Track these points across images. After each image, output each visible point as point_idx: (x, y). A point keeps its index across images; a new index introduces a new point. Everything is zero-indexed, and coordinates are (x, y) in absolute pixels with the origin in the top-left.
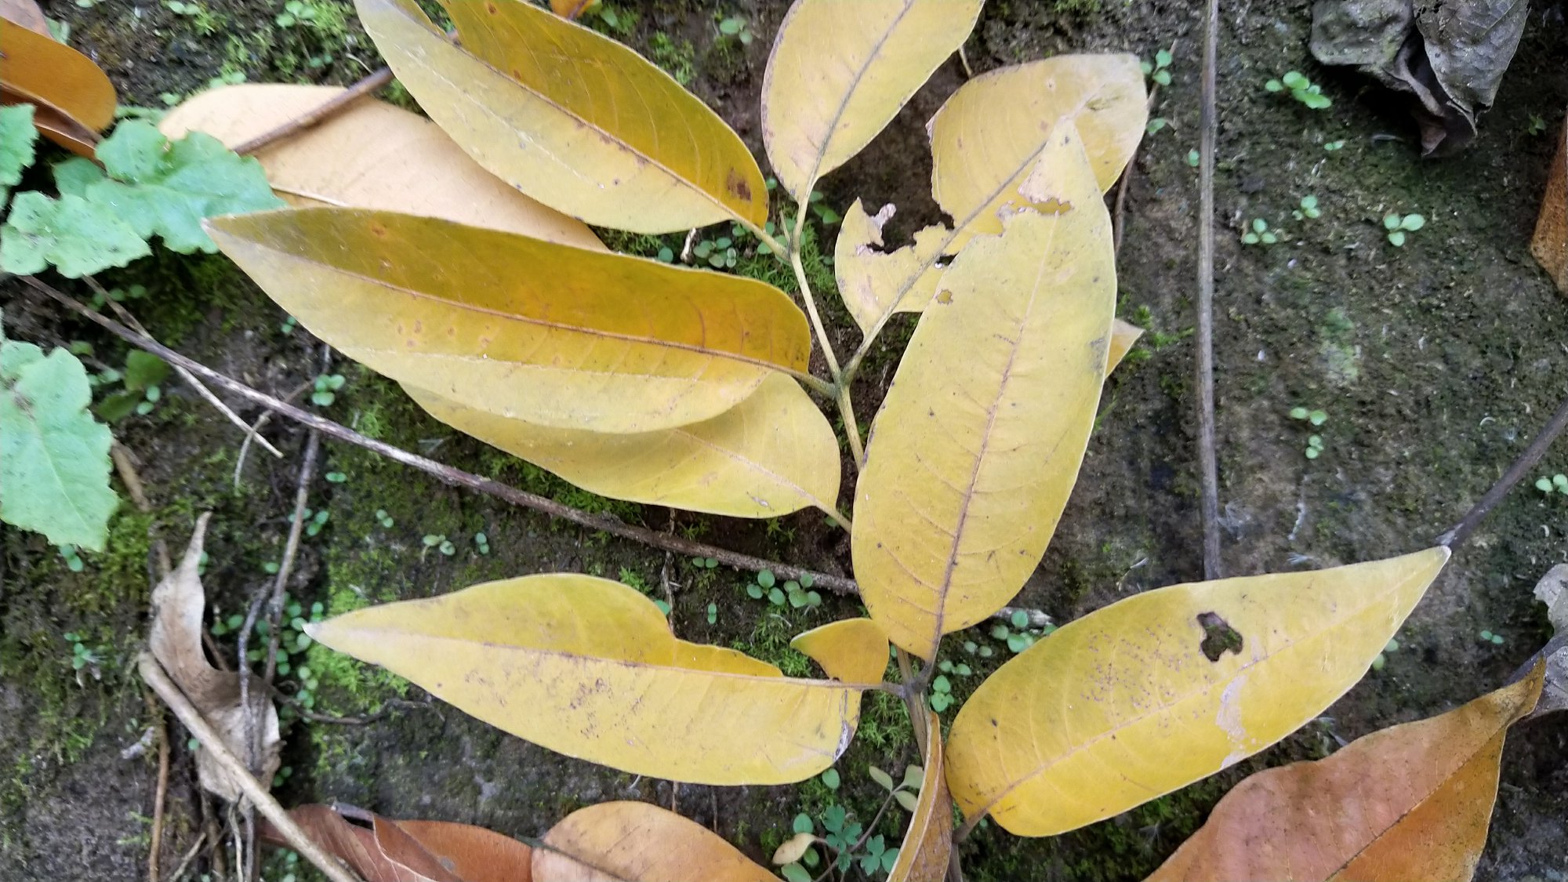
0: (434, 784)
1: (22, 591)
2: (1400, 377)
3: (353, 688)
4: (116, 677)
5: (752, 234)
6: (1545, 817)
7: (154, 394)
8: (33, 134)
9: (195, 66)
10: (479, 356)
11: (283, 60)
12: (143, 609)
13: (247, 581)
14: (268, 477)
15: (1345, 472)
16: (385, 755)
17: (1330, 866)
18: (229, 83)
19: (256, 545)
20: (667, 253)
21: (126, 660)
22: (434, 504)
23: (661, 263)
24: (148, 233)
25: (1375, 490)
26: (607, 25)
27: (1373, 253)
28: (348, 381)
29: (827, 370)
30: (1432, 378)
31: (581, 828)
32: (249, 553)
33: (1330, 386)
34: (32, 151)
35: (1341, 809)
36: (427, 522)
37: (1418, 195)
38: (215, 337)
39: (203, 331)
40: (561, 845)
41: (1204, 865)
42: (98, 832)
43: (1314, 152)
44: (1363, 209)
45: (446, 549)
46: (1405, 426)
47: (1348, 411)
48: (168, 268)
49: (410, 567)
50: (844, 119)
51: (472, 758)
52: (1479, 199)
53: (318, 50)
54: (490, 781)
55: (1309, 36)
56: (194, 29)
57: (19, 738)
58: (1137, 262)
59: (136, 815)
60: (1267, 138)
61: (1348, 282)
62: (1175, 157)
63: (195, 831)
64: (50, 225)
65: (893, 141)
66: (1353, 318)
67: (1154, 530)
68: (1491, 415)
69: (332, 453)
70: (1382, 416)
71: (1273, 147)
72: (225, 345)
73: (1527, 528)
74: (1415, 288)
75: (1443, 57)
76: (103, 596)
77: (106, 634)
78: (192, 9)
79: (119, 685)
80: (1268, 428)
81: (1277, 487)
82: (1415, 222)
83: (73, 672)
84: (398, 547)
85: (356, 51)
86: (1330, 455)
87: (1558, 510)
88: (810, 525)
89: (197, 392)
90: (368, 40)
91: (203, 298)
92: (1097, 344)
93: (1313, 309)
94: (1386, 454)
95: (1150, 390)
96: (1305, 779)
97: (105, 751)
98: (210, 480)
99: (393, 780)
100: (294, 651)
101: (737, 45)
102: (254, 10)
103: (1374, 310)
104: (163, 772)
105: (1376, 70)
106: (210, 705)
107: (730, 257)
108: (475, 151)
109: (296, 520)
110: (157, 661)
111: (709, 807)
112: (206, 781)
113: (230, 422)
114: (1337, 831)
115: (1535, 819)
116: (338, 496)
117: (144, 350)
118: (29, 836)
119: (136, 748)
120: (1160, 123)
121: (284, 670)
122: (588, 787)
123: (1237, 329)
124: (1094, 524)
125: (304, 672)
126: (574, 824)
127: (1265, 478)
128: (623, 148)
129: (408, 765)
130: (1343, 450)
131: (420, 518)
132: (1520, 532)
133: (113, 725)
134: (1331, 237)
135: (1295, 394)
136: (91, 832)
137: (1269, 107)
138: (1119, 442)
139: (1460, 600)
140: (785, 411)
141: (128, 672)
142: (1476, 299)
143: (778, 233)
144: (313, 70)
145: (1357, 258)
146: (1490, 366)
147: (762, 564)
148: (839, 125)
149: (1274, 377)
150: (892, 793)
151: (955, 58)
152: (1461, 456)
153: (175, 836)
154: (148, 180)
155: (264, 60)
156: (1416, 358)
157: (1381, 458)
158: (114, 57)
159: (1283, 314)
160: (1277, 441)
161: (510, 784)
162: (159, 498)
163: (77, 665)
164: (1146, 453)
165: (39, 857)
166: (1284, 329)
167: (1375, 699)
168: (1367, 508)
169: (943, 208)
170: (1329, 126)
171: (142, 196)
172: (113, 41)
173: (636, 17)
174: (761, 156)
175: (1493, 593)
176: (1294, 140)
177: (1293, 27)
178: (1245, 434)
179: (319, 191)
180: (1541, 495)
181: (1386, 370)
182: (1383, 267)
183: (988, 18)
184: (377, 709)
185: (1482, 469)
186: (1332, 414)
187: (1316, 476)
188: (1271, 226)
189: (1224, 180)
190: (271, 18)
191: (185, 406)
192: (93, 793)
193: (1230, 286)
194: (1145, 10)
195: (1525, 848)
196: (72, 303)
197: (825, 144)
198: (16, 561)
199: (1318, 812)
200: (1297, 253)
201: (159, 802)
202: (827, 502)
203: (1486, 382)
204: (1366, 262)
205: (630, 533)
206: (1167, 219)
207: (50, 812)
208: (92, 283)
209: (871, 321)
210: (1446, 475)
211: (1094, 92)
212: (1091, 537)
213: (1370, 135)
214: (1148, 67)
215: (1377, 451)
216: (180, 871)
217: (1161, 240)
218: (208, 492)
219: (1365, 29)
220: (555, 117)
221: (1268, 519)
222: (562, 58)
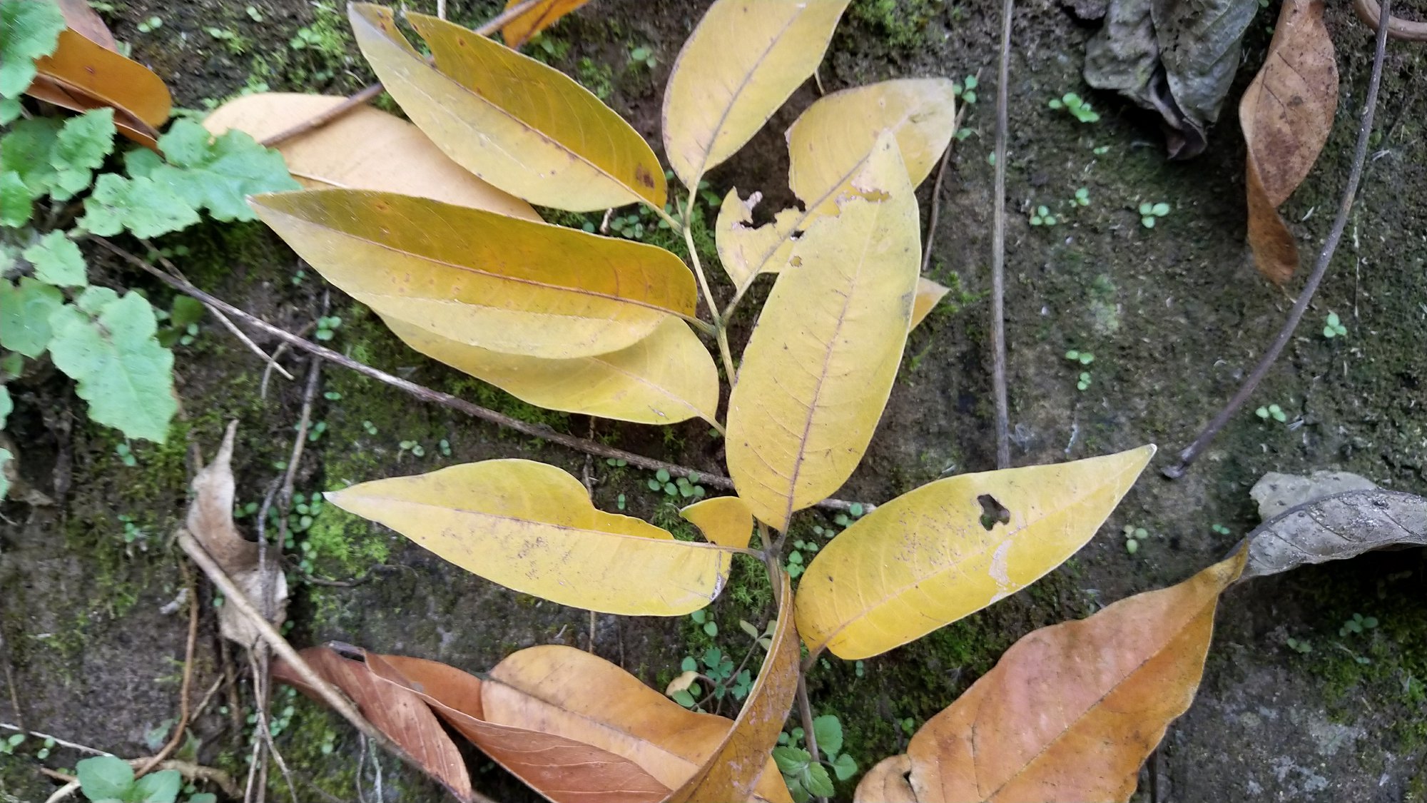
0: (405, 634)
1: (87, 482)
2: (1151, 328)
3: (344, 558)
4: (158, 550)
5: (655, 213)
6: (1260, 668)
7: (193, 330)
8: (113, 130)
9: (227, 77)
10: (452, 300)
11: (295, 74)
12: (181, 496)
13: (259, 476)
14: (279, 395)
15: (1110, 401)
16: (368, 611)
17: (1093, 699)
18: (256, 92)
19: (268, 448)
20: (590, 226)
21: (166, 537)
22: (408, 417)
23: (587, 232)
24: (198, 206)
25: (1132, 415)
26: (545, 52)
27: (1131, 233)
28: (343, 322)
29: (711, 318)
30: (1176, 329)
31: (519, 665)
32: (262, 455)
33: (1097, 335)
34: (112, 143)
35: (1100, 656)
36: (403, 431)
37: (1166, 188)
38: (240, 287)
39: (231, 282)
40: (504, 678)
41: (995, 698)
42: (140, 672)
43: (1086, 155)
44: (1124, 199)
45: (418, 451)
46: (1156, 366)
47: (1112, 354)
48: (204, 232)
49: (389, 466)
50: (724, 128)
51: (436, 613)
52: (1213, 192)
53: (322, 66)
54: (448, 631)
55: (1083, 65)
56: (228, 49)
57: (80, 598)
58: (949, 238)
59: (170, 659)
60: (1050, 144)
61: (1112, 254)
62: (980, 158)
63: (216, 672)
64: (124, 198)
65: (764, 143)
66: (1115, 283)
67: (961, 444)
68: (1223, 358)
69: (329, 377)
70: (1138, 358)
71: (1055, 151)
72: (247, 293)
73: (1250, 445)
74: (1163, 260)
75: (1180, 85)
76: (149, 486)
77: (151, 515)
78: (227, 35)
79: (161, 556)
80: (1050, 366)
81: (1056, 412)
82: (1162, 209)
83: (124, 545)
84: (379, 450)
85: (353, 68)
86: (1097, 388)
87: (1273, 432)
88: (697, 436)
89: (226, 329)
90: (363, 60)
91: (232, 256)
92: (906, 298)
93: (1084, 275)
94: (1142, 388)
95: (958, 336)
96: (1073, 634)
97: (146, 608)
98: (235, 397)
99: (373, 631)
100: (298, 530)
101: (644, 68)
102: (274, 35)
103: (1132, 277)
104: (193, 625)
105: (1131, 94)
106: (235, 568)
107: (638, 230)
108: (446, 148)
109: (301, 428)
110: (193, 536)
111: (618, 653)
112: (227, 631)
113: (252, 352)
114: (1096, 674)
115: (1252, 670)
116: (334, 410)
117: (188, 295)
118: (85, 676)
119: (172, 606)
120: (967, 132)
121: (290, 545)
122: (524, 637)
123: (1025, 290)
124: (914, 439)
125: (306, 546)
126: (514, 662)
127: (1047, 405)
128: (558, 147)
129: (386, 618)
130: (1107, 384)
131: (397, 428)
132: (1244, 449)
133: (154, 588)
134: (1099, 220)
135: (1070, 341)
136: (134, 672)
137: (1052, 120)
138: (934, 376)
139: (1198, 501)
140: (678, 346)
141: (169, 545)
142: (1211, 269)
143: (674, 212)
144: (318, 82)
145: (1119, 236)
146: (1222, 321)
147: (660, 464)
148: (720, 133)
149: (1054, 326)
150: (758, 640)
151: (812, 81)
152: (1200, 390)
153: (200, 676)
154: (197, 165)
155: (280, 74)
156: (1164, 314)
157: (1137, 391)
158: (166, 70)
159: (1061, 279)
160: (1056, 377)
161: (464, 634)
162: (194, 410)
163: (128, 539)
164: (955, 384)
165: (92, 692)
166: (1062, 291)
167: (1131, 576)
168: (1127, 429)
169: (797, 196)
170: (1098, 135)
171: (193, 178)
172: (165, 57)
173: (568, 46)
174: (661, 154)
175: (1224, 496)
176: (1072, 145)
177: (1072, 59)
178: (1031, 371)
179: (325, 176)
180: (1260, 420)
181: (1140, 322)
182: (1139, 243)
183: (838, 50)
184: (362, 575)
185: (1216, 401)
186: (1099, 356)
187: (1086, 404)
188: (1052, 211)
189: (1016, 176)
190: (286, 41)
191: (216, 340)
192: (136, 642)
193: (1020, 257)
194: (957, 45)
195: (1244, 692)
196: (133, 259)
197: (710, 146)
198: (82, 458)
199: (1082, 659)
200: (1073, 232)
201: (190, 647)
202: (709, 416)
203: (1219, 333)
204: (1127, 240)
205: (560, 439)
206: (972, 205)
207: (103, 656)
208: (147, 245)
209: (742, 279)
210: (1188, 405)
211: (916, 108)
212: (912, 448)
213: (1130, 142)
214: (958, 89)
215: (1134, 386)
216: (204, 703)
217: (968, 222)
218: (234, 406)
219: (1124, 61)
220: (507, 122)
221: (1049, 436)
222: (513, 80)
